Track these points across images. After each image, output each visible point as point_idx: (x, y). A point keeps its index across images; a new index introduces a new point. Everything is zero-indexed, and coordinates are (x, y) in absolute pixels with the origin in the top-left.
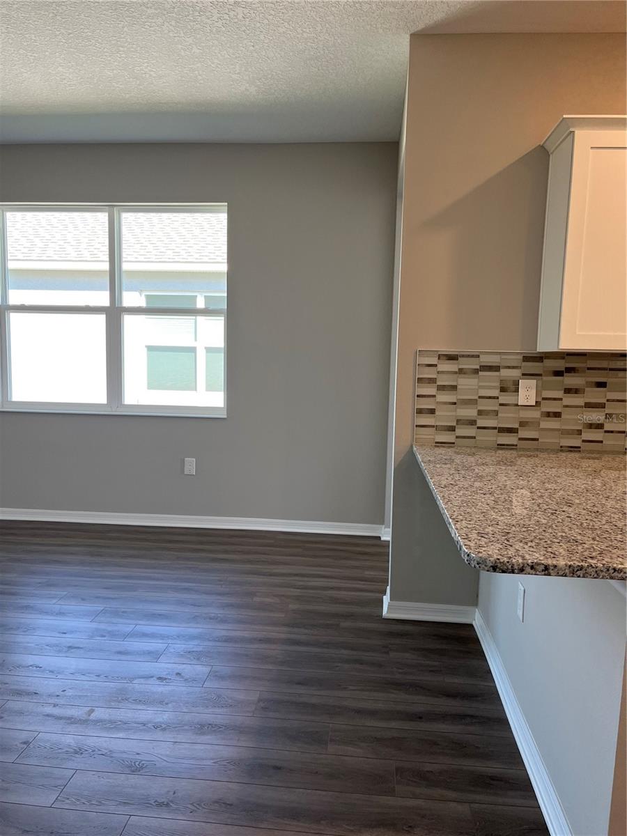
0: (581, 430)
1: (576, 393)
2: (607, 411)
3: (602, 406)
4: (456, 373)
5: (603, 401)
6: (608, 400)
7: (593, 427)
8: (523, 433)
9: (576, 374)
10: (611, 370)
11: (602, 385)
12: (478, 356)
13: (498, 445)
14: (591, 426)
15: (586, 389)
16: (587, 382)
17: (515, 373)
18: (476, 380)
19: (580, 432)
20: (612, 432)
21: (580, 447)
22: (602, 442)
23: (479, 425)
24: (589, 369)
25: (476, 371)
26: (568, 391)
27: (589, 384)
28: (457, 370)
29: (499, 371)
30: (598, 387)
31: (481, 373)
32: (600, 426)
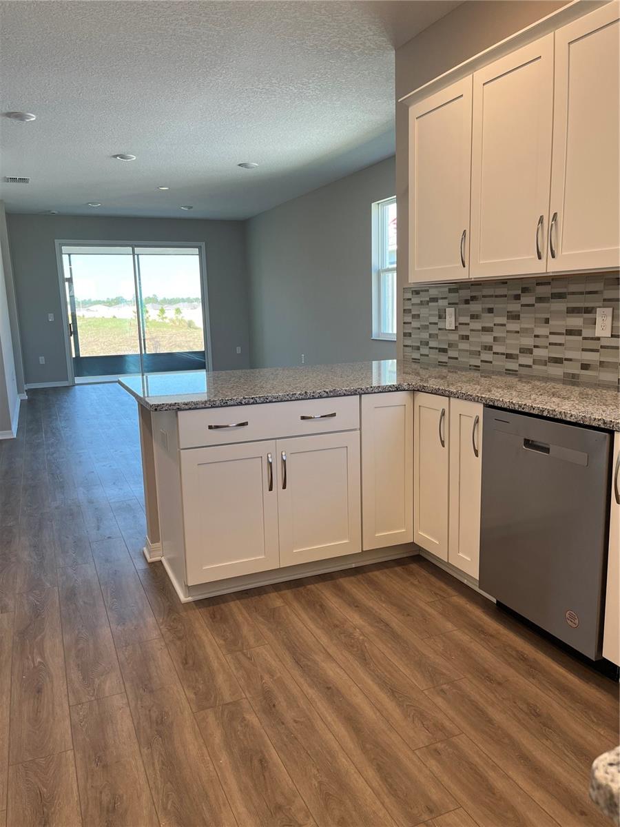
0: (479, 352)
1: (477, 318)
2: (495, 334)
3: (491, 330)
4: (418, 304)
5: (492, 325)
6: (495, 325)
7: (487, 349)
8: (452, 353)
9: (475, 302)
10: (496, 296)
11: (491, 311)
12: (428, 291)
13: (439, 362)
14: (485, 348)
15: (483, 315)
17: (445, 302)
18: (427, 310)
20: (497, 353)
21: (480, 367)
22: (491, 362)
23: (430, 346)
25: (428, 302)
26: (473, 317)
27: (484, 310)
28: (419, 302)
29: (437, 301)
30: (489, 313)
31: (430, 304)
32: (490, 348)
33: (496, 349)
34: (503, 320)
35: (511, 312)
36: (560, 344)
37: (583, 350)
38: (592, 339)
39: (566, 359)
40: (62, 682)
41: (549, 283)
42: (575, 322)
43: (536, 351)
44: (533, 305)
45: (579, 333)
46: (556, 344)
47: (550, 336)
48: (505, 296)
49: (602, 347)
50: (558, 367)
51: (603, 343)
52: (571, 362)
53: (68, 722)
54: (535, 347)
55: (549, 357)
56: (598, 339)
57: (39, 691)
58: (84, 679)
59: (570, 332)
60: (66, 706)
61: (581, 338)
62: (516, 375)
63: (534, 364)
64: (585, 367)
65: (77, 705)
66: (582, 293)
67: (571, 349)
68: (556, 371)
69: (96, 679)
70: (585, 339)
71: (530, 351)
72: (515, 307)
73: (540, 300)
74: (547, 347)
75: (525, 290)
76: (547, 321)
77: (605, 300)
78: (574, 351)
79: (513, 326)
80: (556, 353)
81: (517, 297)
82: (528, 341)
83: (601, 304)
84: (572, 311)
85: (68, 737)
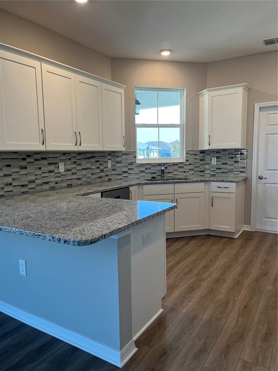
0: (4, 187)
2: (13, 177)
3: (11, 175)
5: (10, 173)
6: (12, 172)
7: (8, 185)
10: (12, 159)
11: (9, 166)
14: (7, 185)
15: (3, 168)
16: (3, 165)
19: (3, 188)
20: (16, 186)
21: (4, 195)
22: (12, 191)
24: (3, 159)
27: (4, 166)
30: (7, 167)
32: (11, 184)
33: (14, 184)
34: (18, 170)
35: (21, 166)
36: (46, 177)
37: (56, 177)
38: (58, 173)
39: (50, 182)
40: (236, 306)
41: (40, 154)
42: (52, 168)
43: (36, 181)
44: (33, 162)
45: (53, 171)
46: (45, 177)
47: (42, 174)
48: (18, 159)
49: (61, 175)
50: (47, 185)
51: (61, 174)
52: (51, 183)
53: (241, 293)
54: (36, 179)
55: (43, 182)
56: (60, 173)
57: (246, 307)
58: (228, 303)
59: (50, 172)
60: (239, 298)
61: (54, 173)
62: (28, 193)
63: (36, 186)
64: (56, 183)
65: (235, 296)
66: (52, 158)
67: (51, 178)
68: (46, 187)
69: (224, 300)
70: (55, 173)
71: (34, 182)
72: (24, 163)
73: (36, 160)
74: (41, 179)
75: (28, 156)
76: (40, 168)
77: (61, 160)
78: (52, 178)
79: (23, 172)
80: (45, 180)
81: (24, 159)
82: (32, 178)
83: (59, 161)
84: (50, 164)
85: (243, 290)
